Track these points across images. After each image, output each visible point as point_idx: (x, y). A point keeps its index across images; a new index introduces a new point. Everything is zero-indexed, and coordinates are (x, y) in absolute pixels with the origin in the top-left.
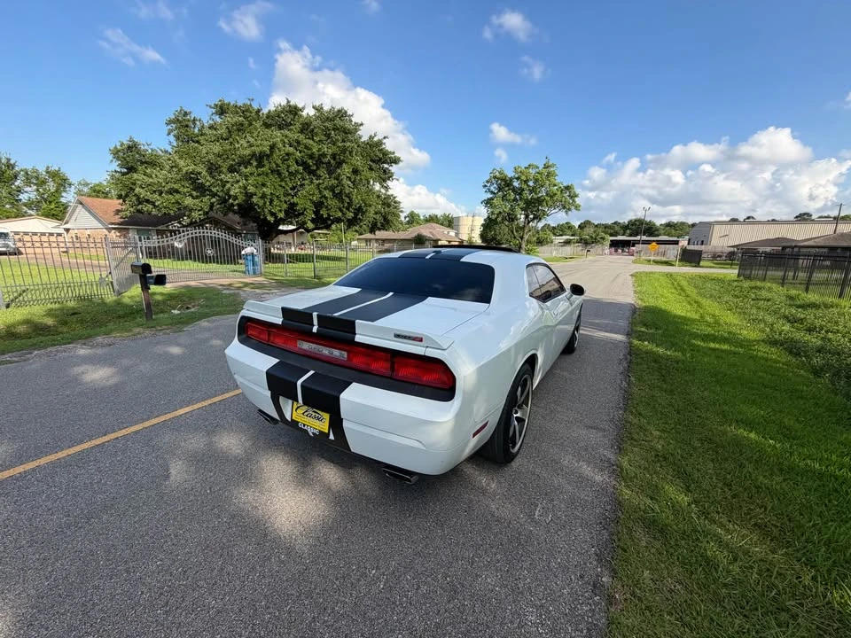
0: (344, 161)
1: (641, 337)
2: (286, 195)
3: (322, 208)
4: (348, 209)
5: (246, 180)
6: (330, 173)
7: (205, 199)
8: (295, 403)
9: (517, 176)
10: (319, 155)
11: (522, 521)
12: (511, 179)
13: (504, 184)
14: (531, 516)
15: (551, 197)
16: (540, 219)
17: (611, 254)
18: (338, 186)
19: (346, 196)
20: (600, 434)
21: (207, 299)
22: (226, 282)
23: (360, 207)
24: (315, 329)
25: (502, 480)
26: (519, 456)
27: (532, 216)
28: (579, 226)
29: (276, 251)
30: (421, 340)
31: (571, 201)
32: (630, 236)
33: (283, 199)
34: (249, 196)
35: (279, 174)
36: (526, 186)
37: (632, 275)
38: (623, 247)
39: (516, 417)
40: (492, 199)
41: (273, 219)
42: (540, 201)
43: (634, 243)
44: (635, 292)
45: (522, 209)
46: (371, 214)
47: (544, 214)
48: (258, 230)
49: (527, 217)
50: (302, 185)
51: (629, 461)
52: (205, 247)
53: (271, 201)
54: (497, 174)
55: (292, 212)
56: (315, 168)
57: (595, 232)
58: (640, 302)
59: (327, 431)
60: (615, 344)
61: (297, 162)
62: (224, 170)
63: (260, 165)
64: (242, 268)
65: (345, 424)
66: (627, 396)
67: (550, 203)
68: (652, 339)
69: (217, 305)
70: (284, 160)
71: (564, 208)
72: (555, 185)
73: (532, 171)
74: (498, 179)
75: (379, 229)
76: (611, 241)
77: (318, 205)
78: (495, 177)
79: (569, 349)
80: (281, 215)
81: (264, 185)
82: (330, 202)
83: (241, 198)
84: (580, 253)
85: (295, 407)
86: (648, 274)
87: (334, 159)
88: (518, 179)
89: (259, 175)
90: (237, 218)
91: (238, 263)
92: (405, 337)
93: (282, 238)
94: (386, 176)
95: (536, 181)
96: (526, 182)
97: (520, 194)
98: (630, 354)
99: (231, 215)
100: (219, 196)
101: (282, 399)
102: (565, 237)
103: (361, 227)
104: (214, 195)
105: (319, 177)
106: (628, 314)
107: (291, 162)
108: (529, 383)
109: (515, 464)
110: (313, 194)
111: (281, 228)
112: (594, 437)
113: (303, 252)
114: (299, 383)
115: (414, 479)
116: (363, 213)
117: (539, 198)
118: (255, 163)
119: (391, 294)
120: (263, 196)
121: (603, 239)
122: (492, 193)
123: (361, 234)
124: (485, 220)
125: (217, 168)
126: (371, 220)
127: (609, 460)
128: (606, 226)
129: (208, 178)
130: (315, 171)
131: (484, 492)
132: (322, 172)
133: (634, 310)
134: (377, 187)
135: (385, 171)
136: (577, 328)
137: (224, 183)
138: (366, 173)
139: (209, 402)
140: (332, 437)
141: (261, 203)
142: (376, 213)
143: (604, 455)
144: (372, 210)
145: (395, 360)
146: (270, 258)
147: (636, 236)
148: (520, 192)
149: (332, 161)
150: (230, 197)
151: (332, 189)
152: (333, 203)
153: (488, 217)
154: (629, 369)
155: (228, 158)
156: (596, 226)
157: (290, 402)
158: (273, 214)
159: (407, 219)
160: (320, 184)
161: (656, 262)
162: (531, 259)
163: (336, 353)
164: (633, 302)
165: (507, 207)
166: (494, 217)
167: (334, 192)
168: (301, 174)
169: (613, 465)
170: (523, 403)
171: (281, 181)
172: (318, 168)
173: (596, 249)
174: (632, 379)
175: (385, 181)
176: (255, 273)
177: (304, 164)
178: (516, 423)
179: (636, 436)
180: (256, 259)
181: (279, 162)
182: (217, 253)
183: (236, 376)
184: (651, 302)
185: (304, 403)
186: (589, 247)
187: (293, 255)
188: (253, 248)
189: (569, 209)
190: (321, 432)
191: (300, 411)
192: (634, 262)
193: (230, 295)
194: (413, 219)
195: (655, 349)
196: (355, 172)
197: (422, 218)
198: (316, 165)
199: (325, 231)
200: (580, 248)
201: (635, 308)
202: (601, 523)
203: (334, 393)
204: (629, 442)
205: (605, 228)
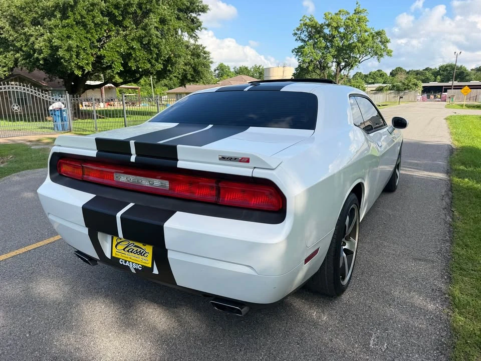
0: (150, 11)
1: (461, 174)
2: (93, 46)
3: (130, 60)
4: (157, 60)
5: (51, 33)
6: (137, 24)
7: (9, 55)
8: (115, 238)
9: (327, 23)
10: (125, 5)
11: (356, 351)
12: (322, 26)
13: (315, 31)
14: (366, 345)
15: (363, 43)
16: (352, 66)
17: (423, 100)
18: (146, 36)
19: (155, 47)
20: (429, 265)
21: (16, 155)
22: (33, 138)
23: (169, 57)
24: (133, 159)
25: (333, 312)
26: (348, 289)
27: (343, 64)
28: (391, 74)
29: (85, 108)
30: (248, 161)
31: (383, 47)
32: (442, 81)
33: (89, 51)
34: (55, 49)
35: (85, 25)
36: (337, 33)
37: (446, 119)
38: (435, 92)
39: (345, 250)
40: (303, 47)
41: (80, 73)
42: (351, 48)
43: (446, 89)
44: (451, 133)
45: (334, 56)
46: (180, 65)
47: (356, 60)
48: (65, 85)
49: (338, 64)
50: (108, 37)
51: (460, 289)
52: (11, 103)
53: (78, 55)
54: (307, 21)
55: (99, 65)
56: (121, 18)
57: (407, 78)
58: (456, 143)
59: (150, 265)
60: (437, 182)
61: (102, 13)
62: (28, 24)
63: (64, 16)
64: (51, 125)
65: (171, 255)
66: (452, 229)
67: (362, 49)
68: (471, 176)
69: (26, 160)
70: (88, 11)
71: (376, 54)
72: (366, 31)
73: (343, 18)
74: (309, 26)
75: (189, 81)
76: (424, 87)
77: (126, 57)
78: (305, 25)
79: (390, 187)
80: (89, 68)
81: (69, 37)
82: (138, 54)
83: (46, 52)
84: (393, 100)
85: (115, 243)
86: (462, 118)
87: (141, 8)
88: (328, 25)
89: (64, 27)
90: (42, 74)
91: (46, 120)
92: (230, 159)
93: (90, 94)
94: (193, 26)
95: (347, 27)
96: (337, 28)
97: (331, 41)
98: (451, 190)
99: (36, 72)
100: (23, 51)
101: (100, 236)
102: (377, 85)
103: (171, 79)
104: (18, 50)
105: (125, 28)
106: (446, 154)
107: (96, 12)
108: (356, 214)
109: (345, 296)
110: (120, 46)
111: (88, 83)
112: (423, 269)
113: (112, 108)
114: (119, 215)
115: (244, 310)
116: (173, 64)
117: (349, 44)
118: (59, 15)
119: (210, 126)
120: (69, 49)
121: (416, 85)
122: (303, 41)
123: (171, 88)
124: (296, 69)
125: (19, 22)
126: (181, 71)
127: (440, 290)
128: (417, 73)
129: (12, 32)
130: (121, 21)
131: (315, 324)
132: (128, 22)
133: (451, 150)
134: (186, 37)
135: (193, 20)
136: (397, 166)
137: (28, 37)
138: (174, 22)
139: (23, 250)
140: (156, 271)
141: (67, 56)
142: (186, 64)
143: (435, 285)
144: (181, 61)
145: (220, 185)
146: (78, 114)
147: (448, 80)
148: (330, 39)
149: (138, 11)
150: (34, 51)
151: (140, 39)
152: (141, 54)
153: (300, 66)
154: (451, 205)
155: (31, 11)
156: (408, 73)
157: (109, 237)
158: (81, 68)
159: (217, 72)
160: (126, 35)
161: (469, 107)
162: (353, 90)
163: (157, 183)
164: (450, 143)
165: (317, 55)
166: (305, 66)
167: (141, 43)
168: (107, 25)
169: (445, 294)
170: (350, 235)
171: (88, 32)
172: (124, 19)
173: (409, 95)
174: (456, 213)
175: (193, 30)
176: (63, 129)
177: (110, 14)
178: (344, 255)
179: (464, 266)
180: (65, 114)
181: (84, 12)
182: (24, 110)
183: (50, 217)
184: (467, 143)
185: (124, 237)
186: (401, 94)
187: (103, 111)
188: (60, 103)
189: (381, 55)
190: (144, 268)
191: (120, 247)
192: (447, 107)
193: (40, 150)
194: (223, 71)
195: (476, 186)
196: (163, 21)
197: (232, 70)
198: (122, 15)
199: (134, 86)
200: (393, 95)
201: (453, 149)
202: (437, 349)
203: (157, 223)
204: (458, 272)
205: (417, 74)
